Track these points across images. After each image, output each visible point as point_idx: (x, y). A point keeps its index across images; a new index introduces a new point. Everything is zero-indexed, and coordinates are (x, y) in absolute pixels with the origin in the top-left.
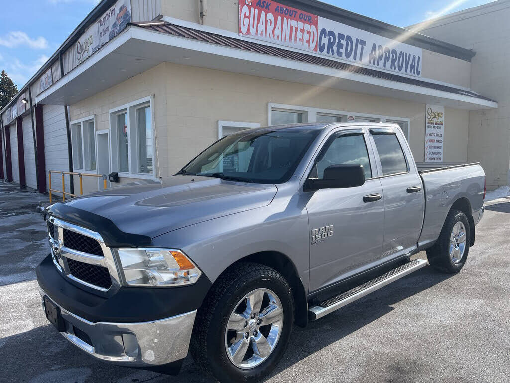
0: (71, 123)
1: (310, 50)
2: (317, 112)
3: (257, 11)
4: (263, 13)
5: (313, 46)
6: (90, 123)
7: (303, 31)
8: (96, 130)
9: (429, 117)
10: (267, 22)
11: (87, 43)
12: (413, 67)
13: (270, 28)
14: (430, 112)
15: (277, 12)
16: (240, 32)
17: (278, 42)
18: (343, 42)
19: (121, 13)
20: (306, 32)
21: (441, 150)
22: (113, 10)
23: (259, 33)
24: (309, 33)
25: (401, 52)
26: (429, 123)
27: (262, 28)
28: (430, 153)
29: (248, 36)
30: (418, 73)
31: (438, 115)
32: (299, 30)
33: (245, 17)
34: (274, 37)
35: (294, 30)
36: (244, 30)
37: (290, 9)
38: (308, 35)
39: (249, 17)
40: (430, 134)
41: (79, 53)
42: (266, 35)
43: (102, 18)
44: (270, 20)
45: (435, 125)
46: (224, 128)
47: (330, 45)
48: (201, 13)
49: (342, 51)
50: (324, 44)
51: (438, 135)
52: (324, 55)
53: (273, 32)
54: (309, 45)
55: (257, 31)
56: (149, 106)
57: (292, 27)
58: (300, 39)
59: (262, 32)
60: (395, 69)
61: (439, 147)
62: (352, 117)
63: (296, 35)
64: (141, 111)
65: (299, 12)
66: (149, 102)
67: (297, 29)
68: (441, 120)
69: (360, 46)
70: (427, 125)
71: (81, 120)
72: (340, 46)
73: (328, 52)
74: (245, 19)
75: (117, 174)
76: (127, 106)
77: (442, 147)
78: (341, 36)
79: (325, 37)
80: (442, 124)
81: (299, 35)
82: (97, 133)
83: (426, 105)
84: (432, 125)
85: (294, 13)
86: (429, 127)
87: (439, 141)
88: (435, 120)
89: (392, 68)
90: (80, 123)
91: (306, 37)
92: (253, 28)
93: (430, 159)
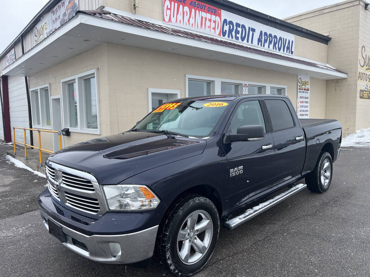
0: (30, 90)
1: (215, 35)
2: (221, 82)
3: (176, 4)
4: (181, 6)
5: (218, 31)
6: (46, 90)
7: (210, 20)
8: (51, 96)
9: (300, 85)
10: (184, 13)
11: (43, 28)
12: (288, 48)
13: (186, 18)
14: (300, 81)
15: (191, 6)
16: (164, 20)
17: (192, 29)
18: (240, 29)
19: (70, 4)
20: (212, 21)
21: (308, 109)
22: (64, 3)
23: (178, 21)
24: (215, 22)
25: (280, 37)
26: (300, 89)
27: (180, 17)
28: (301, 111)
29: (170, 23)
30: (292, 53)
31: (306, 83)
32: (208, 20)
33: (167, 9)
34: (189, 24)
35: (204, 19)
36: (167, 19)
37: (201, 3)
38: (214, 24)
39: (170, 9)
40: (301, 97)
41: (36, 36)
42: (183, 23)
43: (54, 9)
44: (186, 11)
45: (303, 91)
46: (153, 94)
47: (230, 31)
48: (134, 5)
49: (239, 36)
50: (226, 31)
51: (305, 98)
52: (226, 39)
53: (189, 20)
54: (215, 31)
55: (177, 19)
56: (94, 77)
57: (202, 17)
58: (208, 27)
59: (180, 21)
60: (276, 49)
61: (306, 107)
62: (246, 85)
63: (205, 23)
64: (87, 81)
65: (208, 6)
66: (94, 74)
67: (206, 18)
68: (308, 87)
69: (251, 33)
70: (298, 90)
71: (38, 88)
72: (237, 32)
73: (229, 37)
74: (167, 10)
75: (68, 129)
76: (76, 77)
77: (309, 107)
78: (238, 25)
79: (226, 25)
80: (308, 90)
81: (208, 23)
82: (51, 98)
83: (297, 76)
84: (302, 91)
85: (204, 7)
86: (300, 92)
87: (307, 102)
88: (303, 87)
89: (274, 49)
90: (37, 90)
91: (213, 25)
92: (174, 17)
93: (301, 115)
